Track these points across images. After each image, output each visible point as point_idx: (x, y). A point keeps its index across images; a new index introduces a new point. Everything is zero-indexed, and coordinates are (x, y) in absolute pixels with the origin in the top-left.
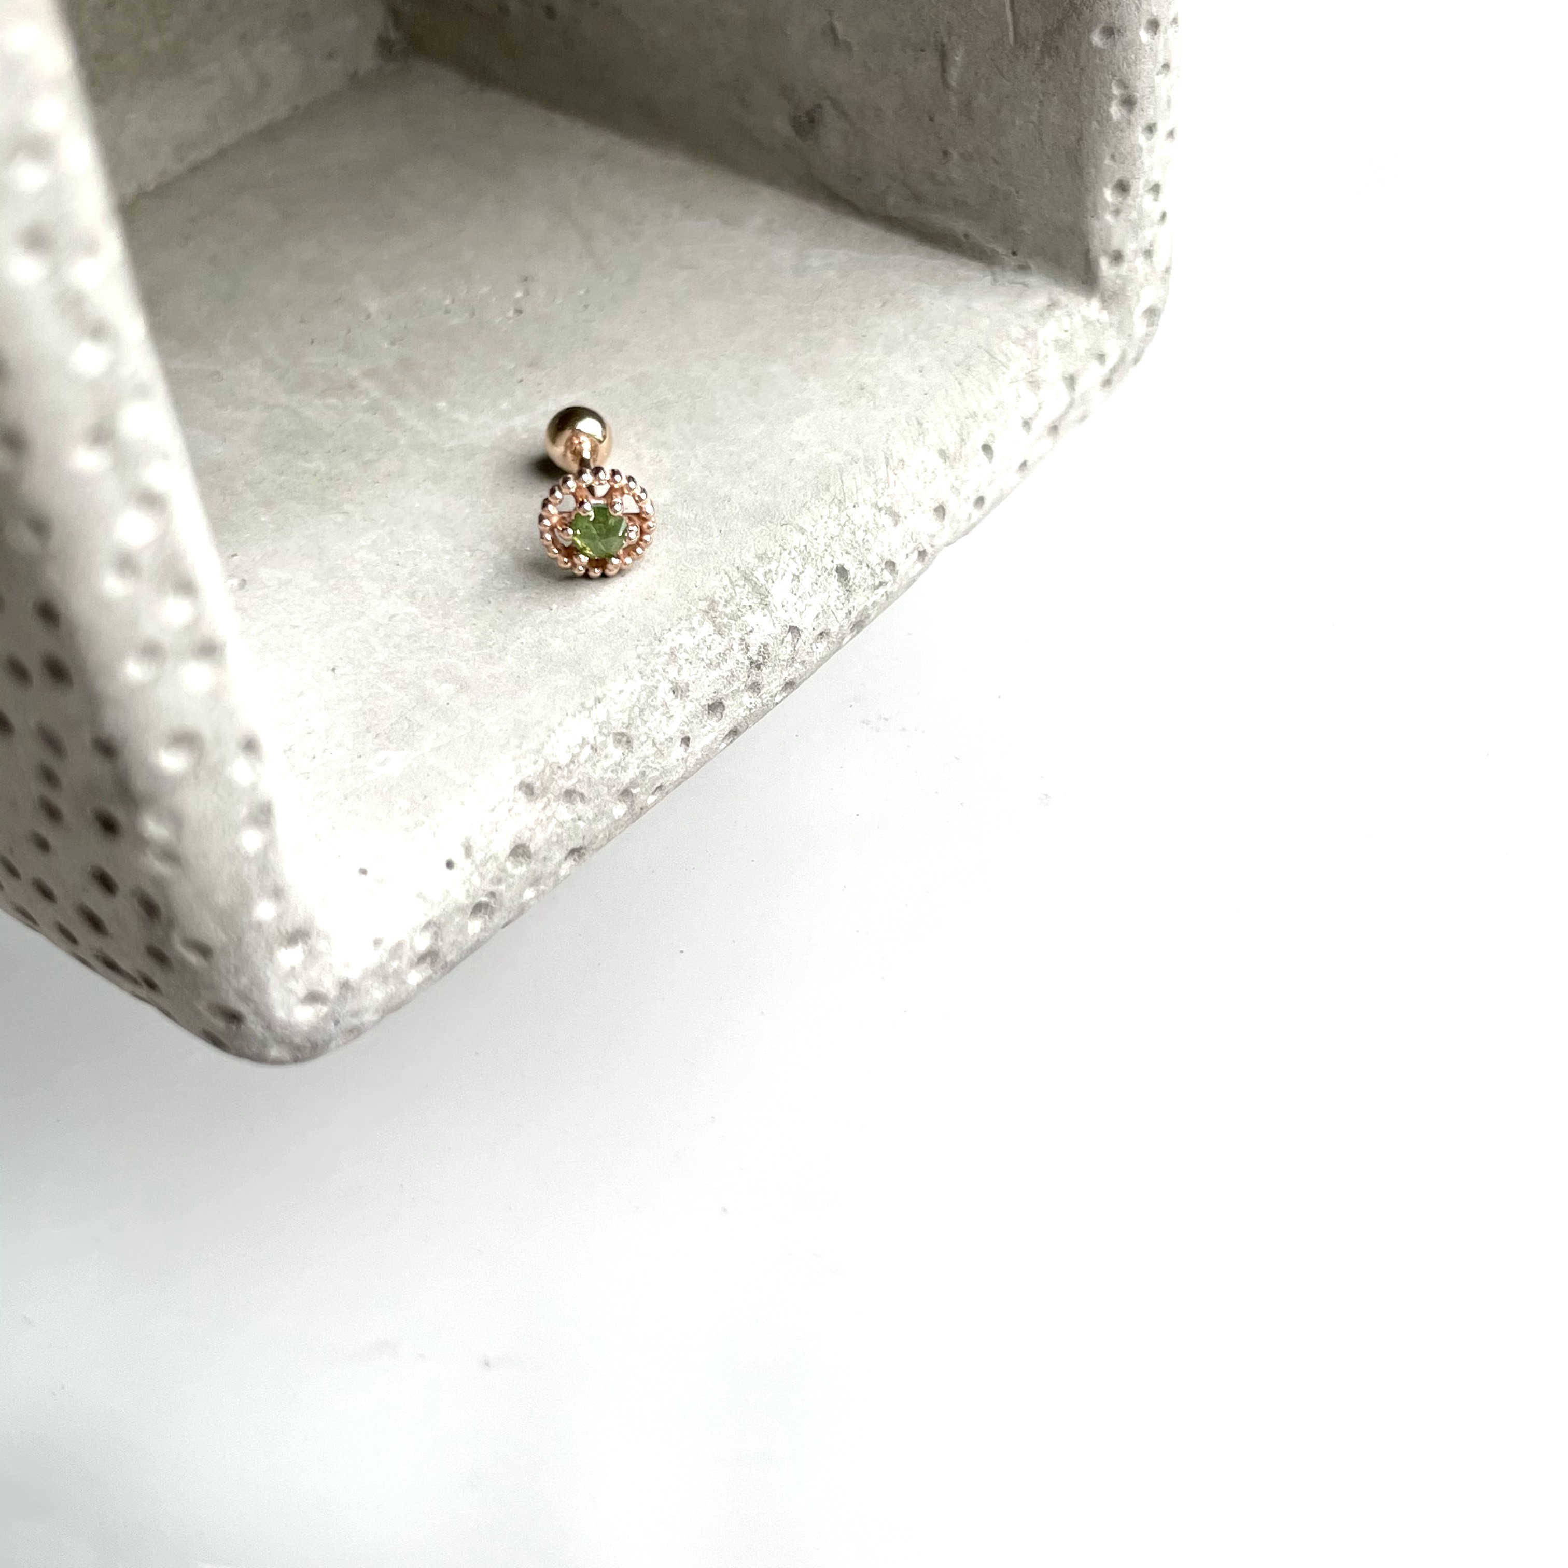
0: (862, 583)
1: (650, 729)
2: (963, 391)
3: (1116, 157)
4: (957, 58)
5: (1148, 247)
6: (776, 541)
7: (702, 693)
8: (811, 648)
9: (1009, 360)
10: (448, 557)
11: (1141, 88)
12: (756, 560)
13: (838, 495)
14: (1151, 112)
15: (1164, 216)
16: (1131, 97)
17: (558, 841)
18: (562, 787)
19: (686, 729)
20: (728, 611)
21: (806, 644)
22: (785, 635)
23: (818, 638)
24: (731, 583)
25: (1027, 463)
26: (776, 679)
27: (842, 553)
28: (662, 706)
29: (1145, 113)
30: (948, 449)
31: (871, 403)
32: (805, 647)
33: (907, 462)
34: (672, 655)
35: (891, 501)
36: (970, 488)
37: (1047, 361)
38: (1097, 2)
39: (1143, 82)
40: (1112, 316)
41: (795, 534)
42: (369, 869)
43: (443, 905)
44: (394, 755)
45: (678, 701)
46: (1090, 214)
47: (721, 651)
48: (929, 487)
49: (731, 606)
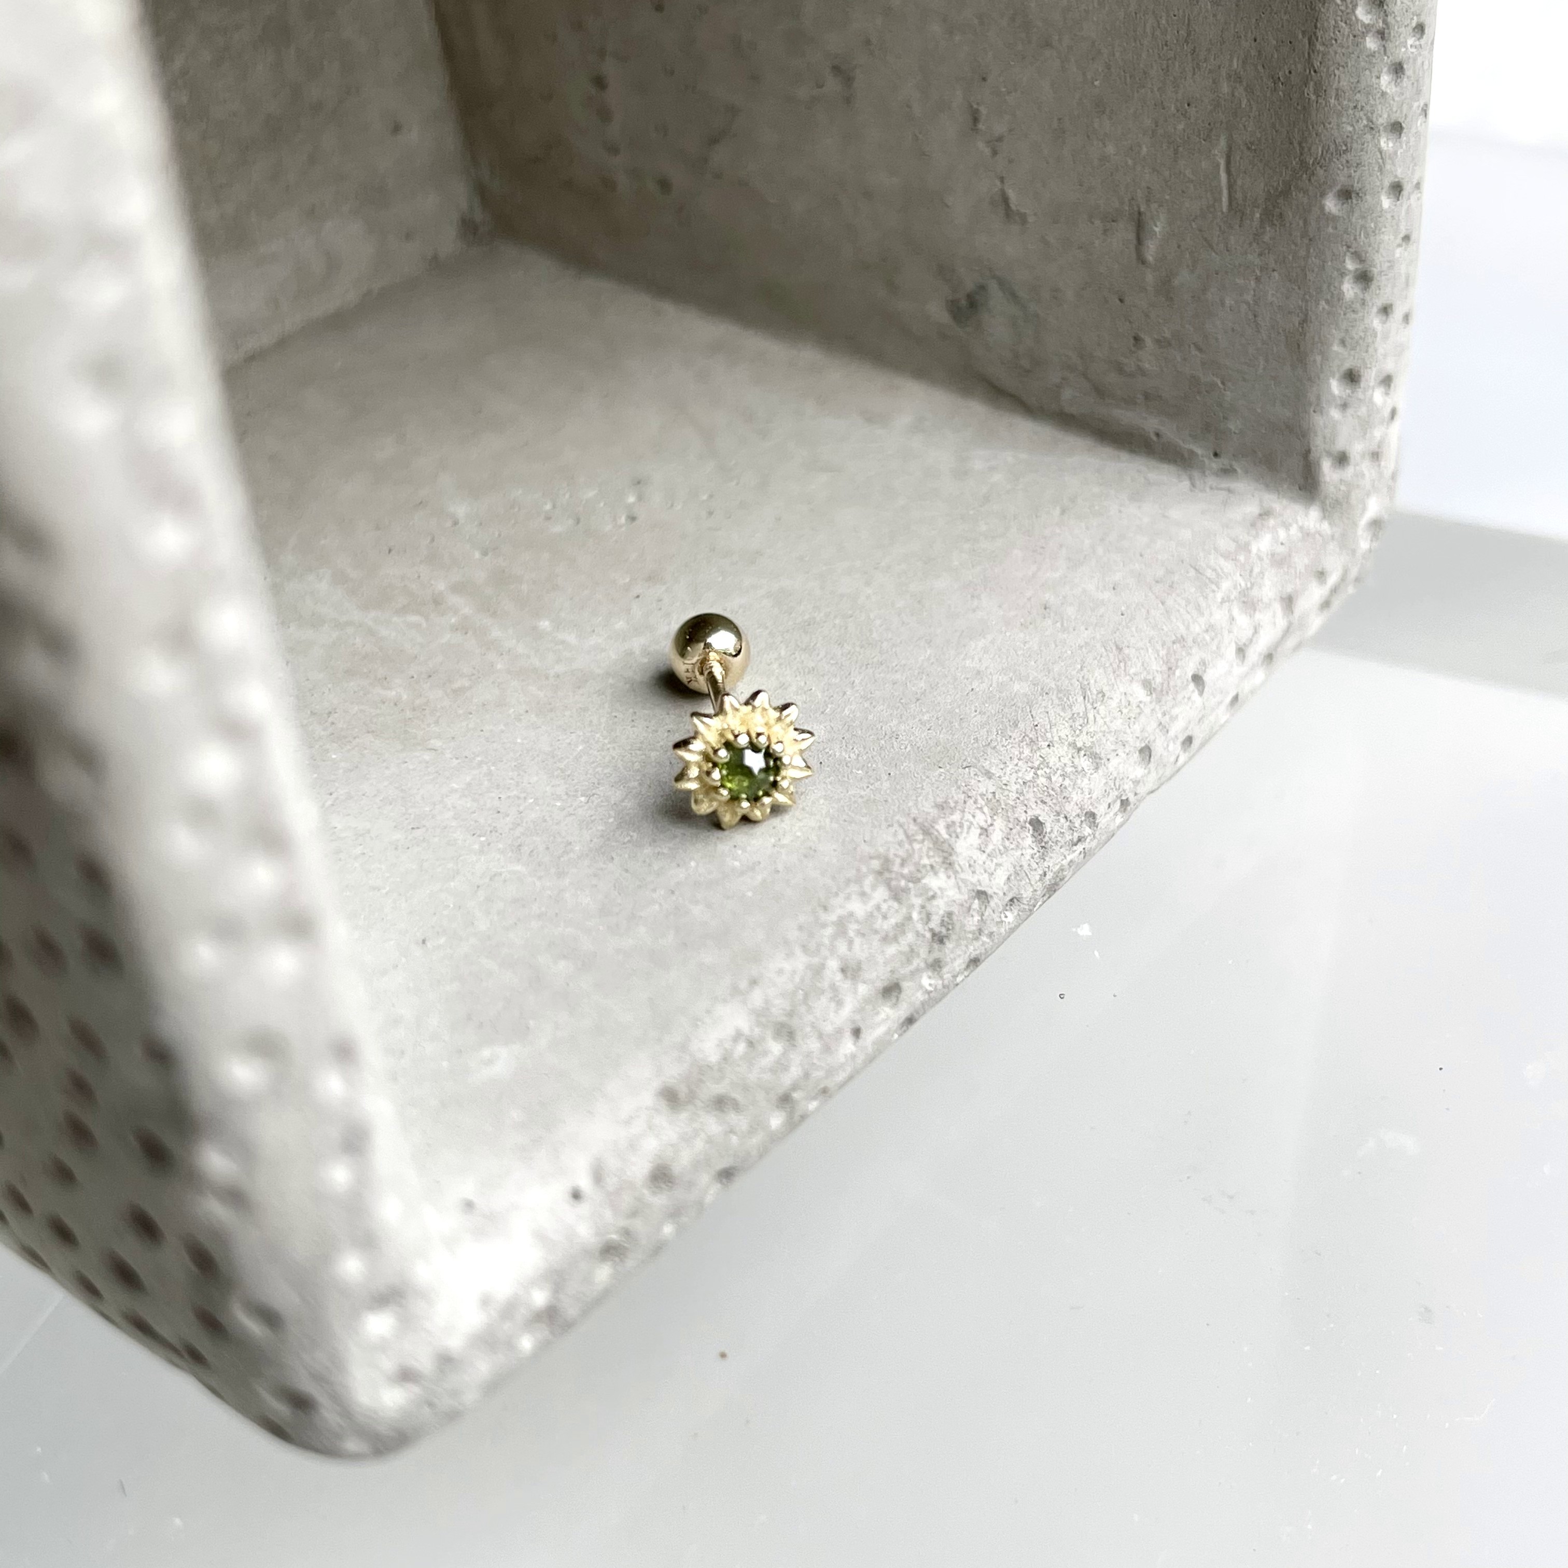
0: (1059, 839)
1: (815, 1018)
2: (1167, 612)
3: (1347, 343)
4: (1157, 229)
5: (1377, 450)
6: (958, 787)
7: (878, 975)
8: (1000, 917)
9: (1218, 575)
10: (558, 804)
11: (1379, 263)
12: (936, 810)
13: (1027, 733)
14: (1388, 290)
15: (1393, 413)
16: (1368, 273)
17: (705, 1159)
18: (712, 1092)
19: (858, 1017)
20: (905, 871)
21: (996, 911)
22: (970, 901)
23: (1007, 905)
24: (908, 837)
25: (1240, 697)
26: (959, 956)
27: (1036, 802)
28: (829, 989)
29: (1382, 291)
30: (1153, 679)
31: (1059, 625)
32: (994, 916)
33: (1107, 694)
34: (841, 926)
35: (1091, 740)
36: (1177, 729)
37: (1262, 578)
38: (1335, 160)
39: (1382, 255)
40: (1334, 528)
41: (980, 779)
42: (474, 1201)
43: (566, 1247)
44: (502, 1051)
45: (848, 983)
46: (1312, 408)
47: (899, 920)
48: (1134, 723)
49: (908, 865)
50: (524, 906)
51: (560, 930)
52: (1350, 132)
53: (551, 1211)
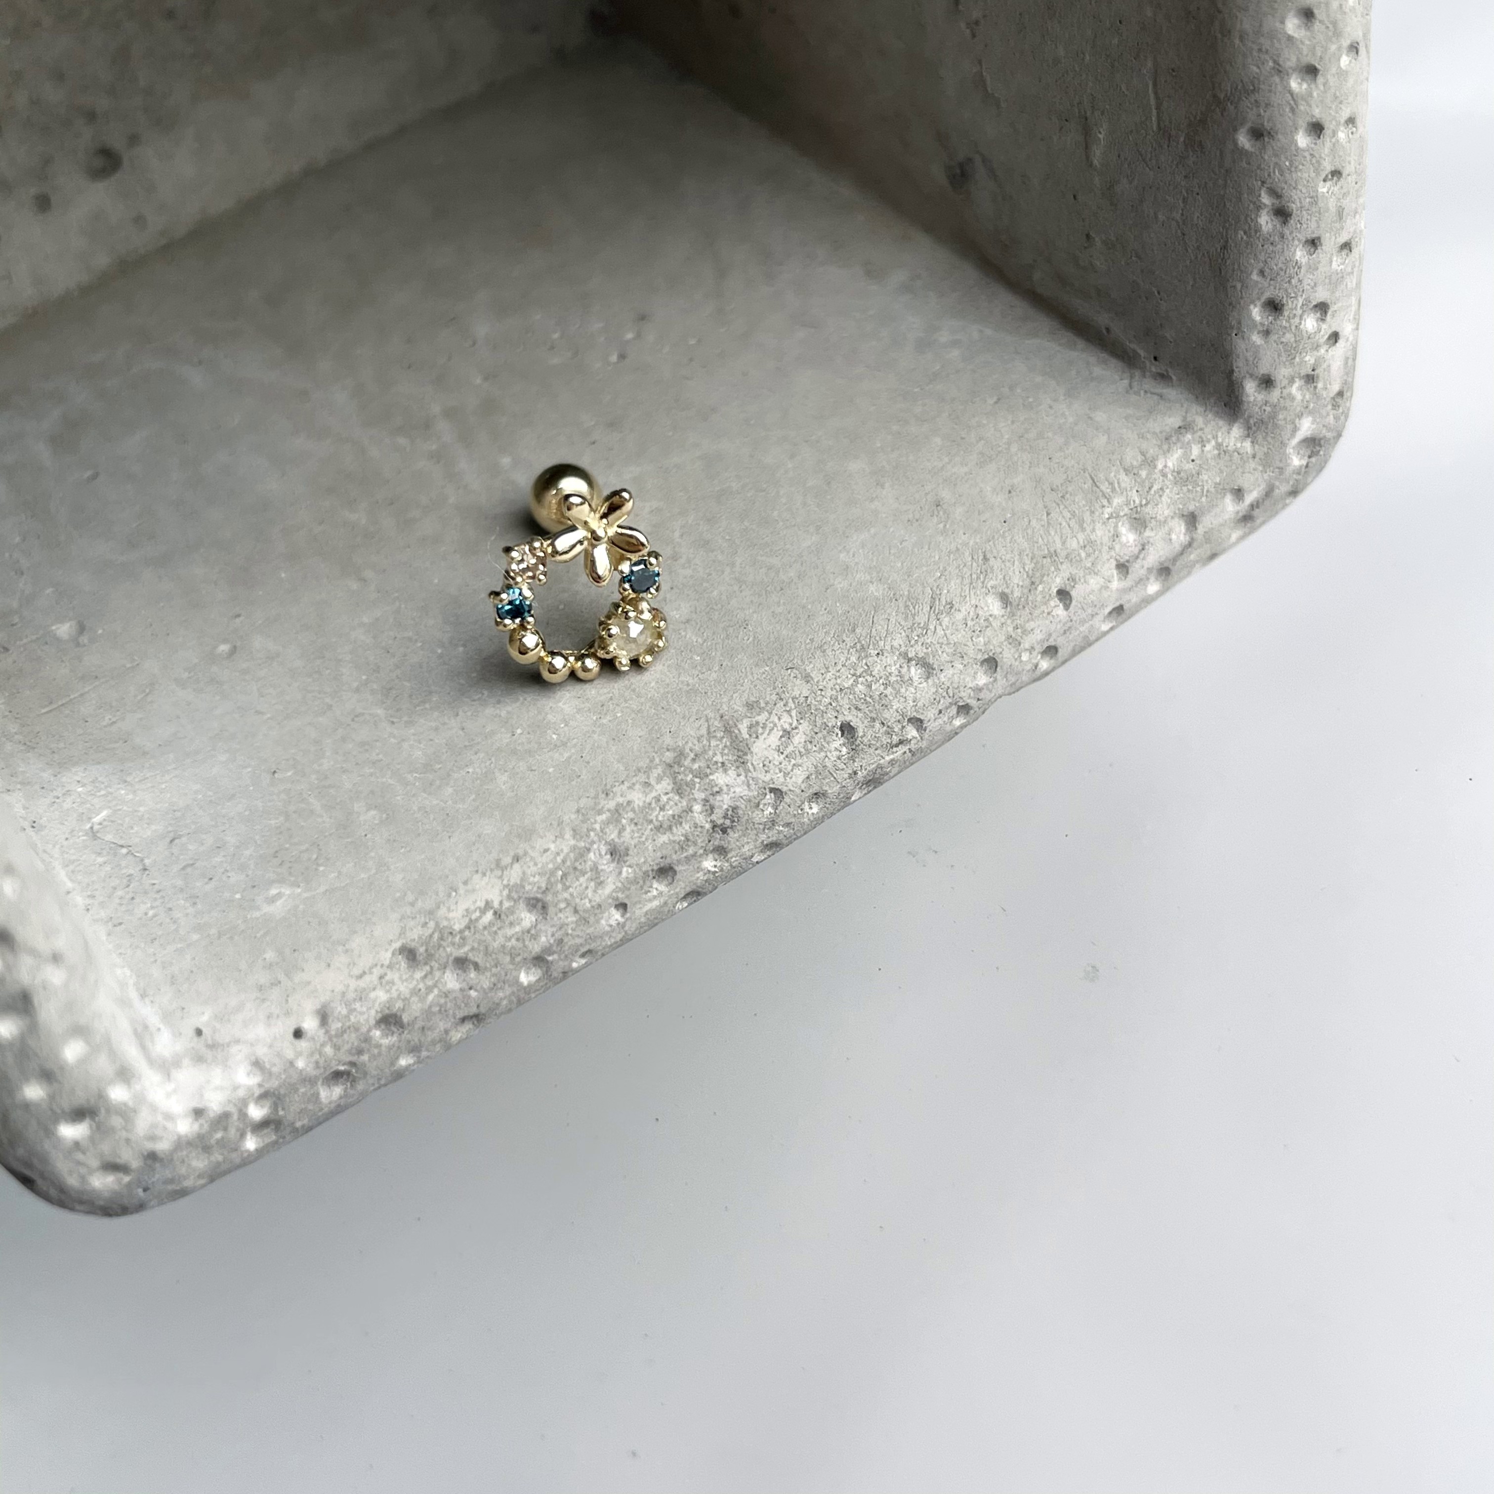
0: (873, 742)
1: (571, 895)
2: (1049, 523)
3: (1266, 274)
5: (1311, 373)
6: (774, 689)
7: (647, 860)
8: (800, 809)
9: (1113, 490)
10: (439, 651)
11: (1297, 200)
12: (746, 708)
13: (863, 639)
14: (1313, 225)
15: (1335, 337)
16: (1286, 208)
17: (440, 1011)
18: (451, 954)
19: (620, 895)
20: (696, 766)
21: (791, 806)
22: (761, 797)
23: (811, 799)
24: (709, 733)
25: (1125, 607)
26: (748, 843)
27: (850, 708)
28: (591, 870)
29: (1305, 226)
30: (1012, 592)
32: (791, 810)
33: (956, 606)
34: (617, 812)
35: (925, 651)
36: (1036, 638)
37: (1161, 496)
38: (1243, 98)
39: (1301, 191)
40: (1257, 447)
41: (798, 682)
42: (204, 1030)
43: (283, 1077)
44: (287, 891)
45: (613, 865)
46: (1235, 332)
47: (676, 813)
48: (978, 636)
49: (700, 761)
50: (367, 750)
51: (384, 780)
52: (1257, 73)
53: (271, 1046)
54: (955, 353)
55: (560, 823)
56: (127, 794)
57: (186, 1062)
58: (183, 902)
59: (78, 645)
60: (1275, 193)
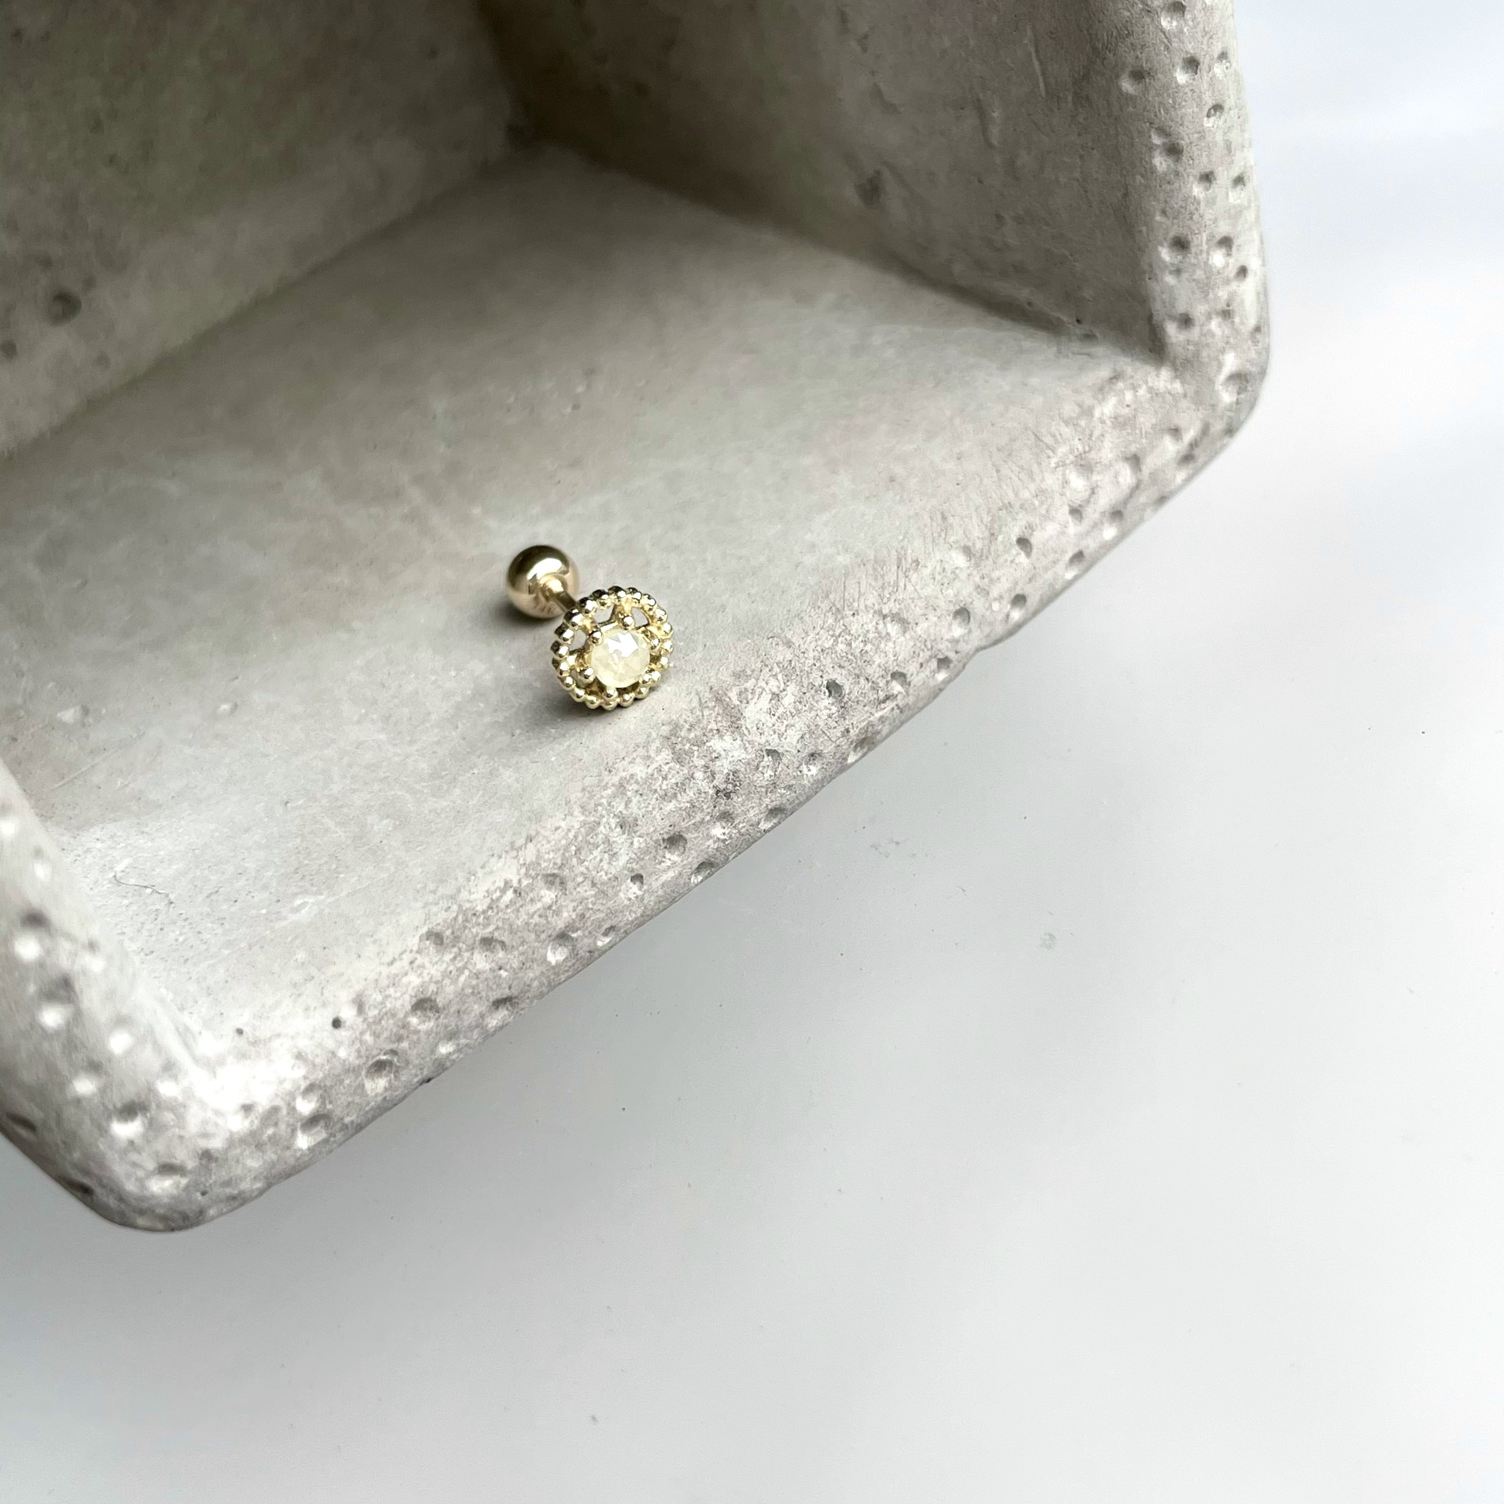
0: (861, 698)
1: (587, 868)
2: (999, 479)
3: (1167, 213)
5: (1228, 308)
6: (759, 657)
7: (656, 829)
8: (800, 771)
9: (1056, 441)
11: (1186, 135)
12: (733, 678)
13: (836, 603)
14: (1205, 160)
15: (1243, 271)
16: (1176, 145)
17: (473, 993)
18: (477, 934)
19: (634, 866)
20: (692, 735)
21: (789, 767)
22: (759, 759)
23: (810, 760)
24: (701, 704)
25: (1085, 554)
26: (753, 807)
27: (833, 667)
28: (603, 843)
29: (1197, 162)
30: (974, 545)
31: (898, 497)
32: (790, 771)
33: (922, 563)
34: (621, 787)
35: (898, 606)
36: (1003, 586)
37: (1102, 442)
38: (1120, 44)
39: (1187, 127)
40: (1186, 386)
41: (780, 648)
42: (245, 1029)
43: (327, 1068)
44: (311, 900)
45: (625, 836)
46: (1147, 276)
47: (678, 781)
48: (947, 588)
49: (695, 730)
50: (374, 771)
51: (393, 793)
52: (1128, 17)
53: (312, 1038)
54: (890, 353)
55: (568, 803)
56: (147, 843)
57: (230, 1059)
58: (210, 925)
59: (84, 725)
60: (1163, 131)
